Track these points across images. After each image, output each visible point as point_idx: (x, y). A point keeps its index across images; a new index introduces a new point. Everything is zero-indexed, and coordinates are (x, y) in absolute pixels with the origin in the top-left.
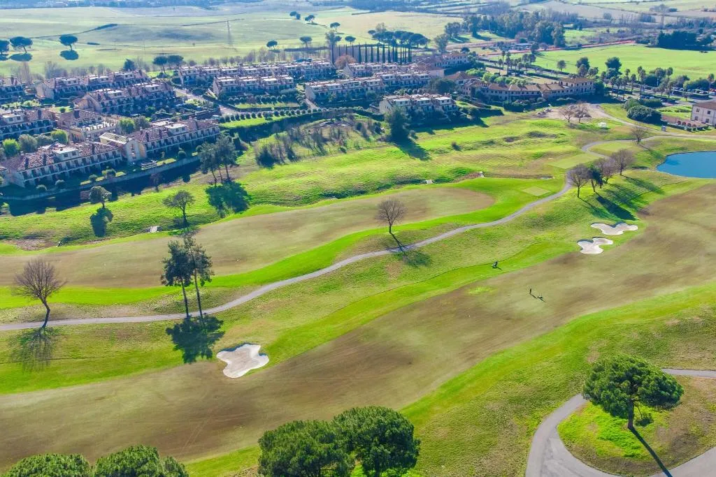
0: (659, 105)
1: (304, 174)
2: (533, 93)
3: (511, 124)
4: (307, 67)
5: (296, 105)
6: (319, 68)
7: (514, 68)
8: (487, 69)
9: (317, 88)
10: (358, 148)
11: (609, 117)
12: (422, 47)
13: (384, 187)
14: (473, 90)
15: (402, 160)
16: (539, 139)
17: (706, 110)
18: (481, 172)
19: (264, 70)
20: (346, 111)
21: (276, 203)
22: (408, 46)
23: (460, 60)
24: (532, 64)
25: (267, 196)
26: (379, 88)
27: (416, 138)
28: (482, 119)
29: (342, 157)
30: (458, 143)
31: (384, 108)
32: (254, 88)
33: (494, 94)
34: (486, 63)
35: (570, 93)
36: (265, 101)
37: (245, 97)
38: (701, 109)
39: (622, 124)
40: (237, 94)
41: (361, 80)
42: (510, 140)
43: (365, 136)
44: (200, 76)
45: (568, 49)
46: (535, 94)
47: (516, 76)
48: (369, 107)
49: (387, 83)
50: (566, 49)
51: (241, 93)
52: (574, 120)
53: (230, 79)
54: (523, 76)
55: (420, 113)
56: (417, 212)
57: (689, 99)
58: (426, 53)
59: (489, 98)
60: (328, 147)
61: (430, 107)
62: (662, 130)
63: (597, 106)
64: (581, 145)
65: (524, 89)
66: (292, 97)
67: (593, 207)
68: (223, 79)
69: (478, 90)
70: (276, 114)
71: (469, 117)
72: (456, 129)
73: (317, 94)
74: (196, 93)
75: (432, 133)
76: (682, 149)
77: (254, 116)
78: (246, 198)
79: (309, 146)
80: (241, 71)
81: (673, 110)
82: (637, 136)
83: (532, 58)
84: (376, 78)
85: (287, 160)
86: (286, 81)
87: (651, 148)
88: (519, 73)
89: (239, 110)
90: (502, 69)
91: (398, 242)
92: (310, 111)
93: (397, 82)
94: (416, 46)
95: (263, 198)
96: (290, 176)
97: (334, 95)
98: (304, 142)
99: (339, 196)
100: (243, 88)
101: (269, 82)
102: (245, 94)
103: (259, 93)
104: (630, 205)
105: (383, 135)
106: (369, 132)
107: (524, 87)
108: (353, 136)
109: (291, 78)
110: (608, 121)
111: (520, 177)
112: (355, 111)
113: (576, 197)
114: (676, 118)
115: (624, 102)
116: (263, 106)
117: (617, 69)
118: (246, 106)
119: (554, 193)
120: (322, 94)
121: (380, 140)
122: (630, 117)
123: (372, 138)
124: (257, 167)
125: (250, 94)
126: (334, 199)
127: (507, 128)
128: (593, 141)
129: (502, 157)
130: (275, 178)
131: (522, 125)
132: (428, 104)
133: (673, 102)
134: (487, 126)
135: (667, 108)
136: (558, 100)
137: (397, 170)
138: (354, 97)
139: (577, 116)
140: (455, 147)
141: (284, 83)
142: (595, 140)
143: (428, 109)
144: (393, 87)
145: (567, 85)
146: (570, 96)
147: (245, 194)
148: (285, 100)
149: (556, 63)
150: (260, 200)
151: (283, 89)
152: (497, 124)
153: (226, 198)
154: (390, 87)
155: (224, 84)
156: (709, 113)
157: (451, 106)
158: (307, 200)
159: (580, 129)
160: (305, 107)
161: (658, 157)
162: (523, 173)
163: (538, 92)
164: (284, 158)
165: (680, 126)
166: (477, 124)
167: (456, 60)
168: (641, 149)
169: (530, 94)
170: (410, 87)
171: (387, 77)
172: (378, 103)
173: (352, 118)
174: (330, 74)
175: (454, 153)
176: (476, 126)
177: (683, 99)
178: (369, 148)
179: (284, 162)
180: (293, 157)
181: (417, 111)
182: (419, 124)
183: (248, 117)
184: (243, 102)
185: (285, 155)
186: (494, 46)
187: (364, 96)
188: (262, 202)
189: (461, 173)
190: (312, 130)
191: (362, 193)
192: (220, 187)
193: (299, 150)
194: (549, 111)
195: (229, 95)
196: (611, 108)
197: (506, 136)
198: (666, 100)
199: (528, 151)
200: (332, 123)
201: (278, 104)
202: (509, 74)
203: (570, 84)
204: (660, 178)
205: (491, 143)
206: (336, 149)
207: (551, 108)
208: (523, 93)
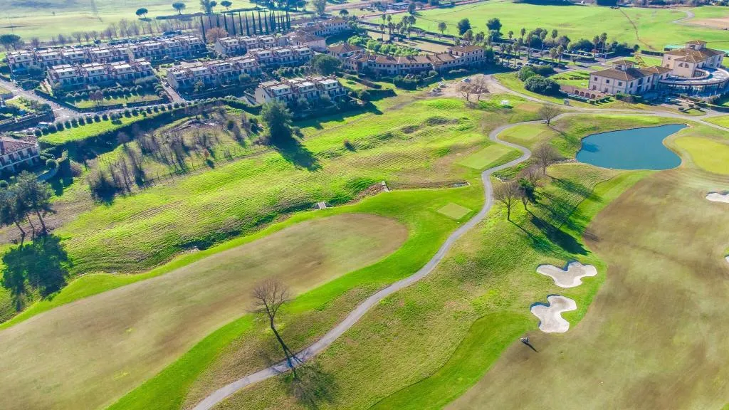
0: (552, 72)
1: (155, 210)
2: (423, 65)
3: (406, 108)
4: (171, 44)
5: (155, 98)
6: (186, 44)
7: (396, 31)
8: (370, 34)
9: (180, 75)
10: (229, 158)
11: (507, 90)
12: (301, 9)
13: (263, 221)
14: (360, 64)
15: (287, 172)
16: (440, 127)
17: (605, 79)
18: (383, 183)
19: (118, 51)
20: (214, 104)
21: (109, 269)
22: (287, 9)
23: (340, 26)
24: (413, 26)
25: (97, 257)
26: (254, 69)
27: (301, 136)
28: (374, 103)
29: (208, 175)
30: (351, 142)
31: (261, 98)
32: (102, 77)
33: (382, 68)
34: (367, 27)
35: (461, 63)
36: (115, 95)
37: (88, 91)
38: (599, 78)
39: (522, 99)
40: (76, 88)
41: (233, 60)
42: (409, 130)
43: (239, 139)
44: (35, 63)
45: (442, 7)
46: (426, 66)
47: (400, 41)
48: (243, 95)
49: (264, 62)
50: (440, 8)
51: (82, 86)
52: (473, 97)
53: (68, 69)
54: (406, 41)
55: (304, 103)
56: (310, 265)
57: (578, 63)
58: (305, 16)
59: (378, 74)
60: (192, 161)
61: (315, 94)
62: (565, 104)
63: (492, 77)
64: (488, 131)
65: (413, 62)
66: (150, 88)
67: (530, 235)
68: (59, 69)
69: (365, 64)
70: (127, 114)
71: (360, 102)
72: (346, 120)
73: (180, 82)
74: (26, 87)
75: (319, 127)
76: (594, 128)
77: (97, 119)
78: (64, 265)
79: (166, 161)
80: (89, 55)
81: (567, 77)
82: (545, 116)
83: (412, 20)
84: (250, 58)
85: (134, 187)
86: (142, 67)
87: (563, 130)
88: (402, 38)
89: (79, 110)
90: (384, 33)
91: (285, 348)
92: (170, 107)
93: (275, 60)
94: (295, 9)
95: (93, 261)
96: (134, 216)
97: (201, 82)
98: (159, 155)
99: (203, 245)
100: (87, 80)
101: (121, 70)
102: (89, 88)
103: (108, 85)
104: (571, 226)
105: (262, 134)
106: (243, 132)
107: (413, 59)
108: (223, 139)
109: (148, 63)
110: (509, 97)
111: (430, 185)
112: (225, 103)
113: (506, 219)
114: (573, 88)
115: (517, 70)
116: (113, 101)
117: (498, 29)
118: (90, 104)
119: (476, 213)
120: (187, 81)
121: (257, 143)
122: (528, 88)
123: (247, 141)
124: (90, 202)
125: (95, 88)
126: (195, 251)
127: (403, 114)
128: (499, 125)
129: (404, 156)
130: (114, 221)
131: (419, 109)
132: (313, 89)
133: (563, 67)
134: (379, 113)
135: (561, 75)
136: (450, 72)
137: (281, 192)
138: (225, 83)
139: (474, 92)
140: (349, 147)
141: (140, 70)
142: (500, 123)
143: (312, 96)
144: (271, 67)
145: (457, 54)
146: (463, 67)
147: (63, 256)
148: (141, 92)
149: (437, 24)
150: (86, 266)
151: (138, 77)
152: (392, 109)
153: (32, 270)
154: (267, 67)
155: (60, 76)
156: (608, 82)
157: (338, 90)
158: (156, 258)
159: (481, 109)
160: (166, 99)
161: (573, 142)
162: (431, 179)
163: (429, 64)
164: (131, 183)
165: (581, 97)
166: (370, 112)
167: (337, 26)
168: (553, 133)
169: (420, 66)
170: (290, 65)
171: (263, 55)
172: (254, 89)
173: (222, 112)
174: (199, 52)
175: (349, 156)
176: (368, 114)
177: (571, 63)
178: (243, 157)
179: (129, 191)
180: (143, 181)
181: (299, 100)
182: (303, 116)
183: (89, 121)
184: (86, 98)
185: (132, 178)
186: (372, 6)
187: (237, 81)
188: (90, 269)
189: (360, 187)
190: (170, 134)
191: (235, 234)
192: (27, 246)
193: (153, 168)
194: (443, 87)
195: (66, 89)
196: (507, 78)
197: (403, 126)
198: (556, 65)
199: (433, 146)
200: (198, 121)
201: (133, 99)
202: (392, 39)
203: (460, 53)
204: (588, 175)
205: (388, 137)
206: (201, 162)
207: (444, 82)
208: (413, 66)
